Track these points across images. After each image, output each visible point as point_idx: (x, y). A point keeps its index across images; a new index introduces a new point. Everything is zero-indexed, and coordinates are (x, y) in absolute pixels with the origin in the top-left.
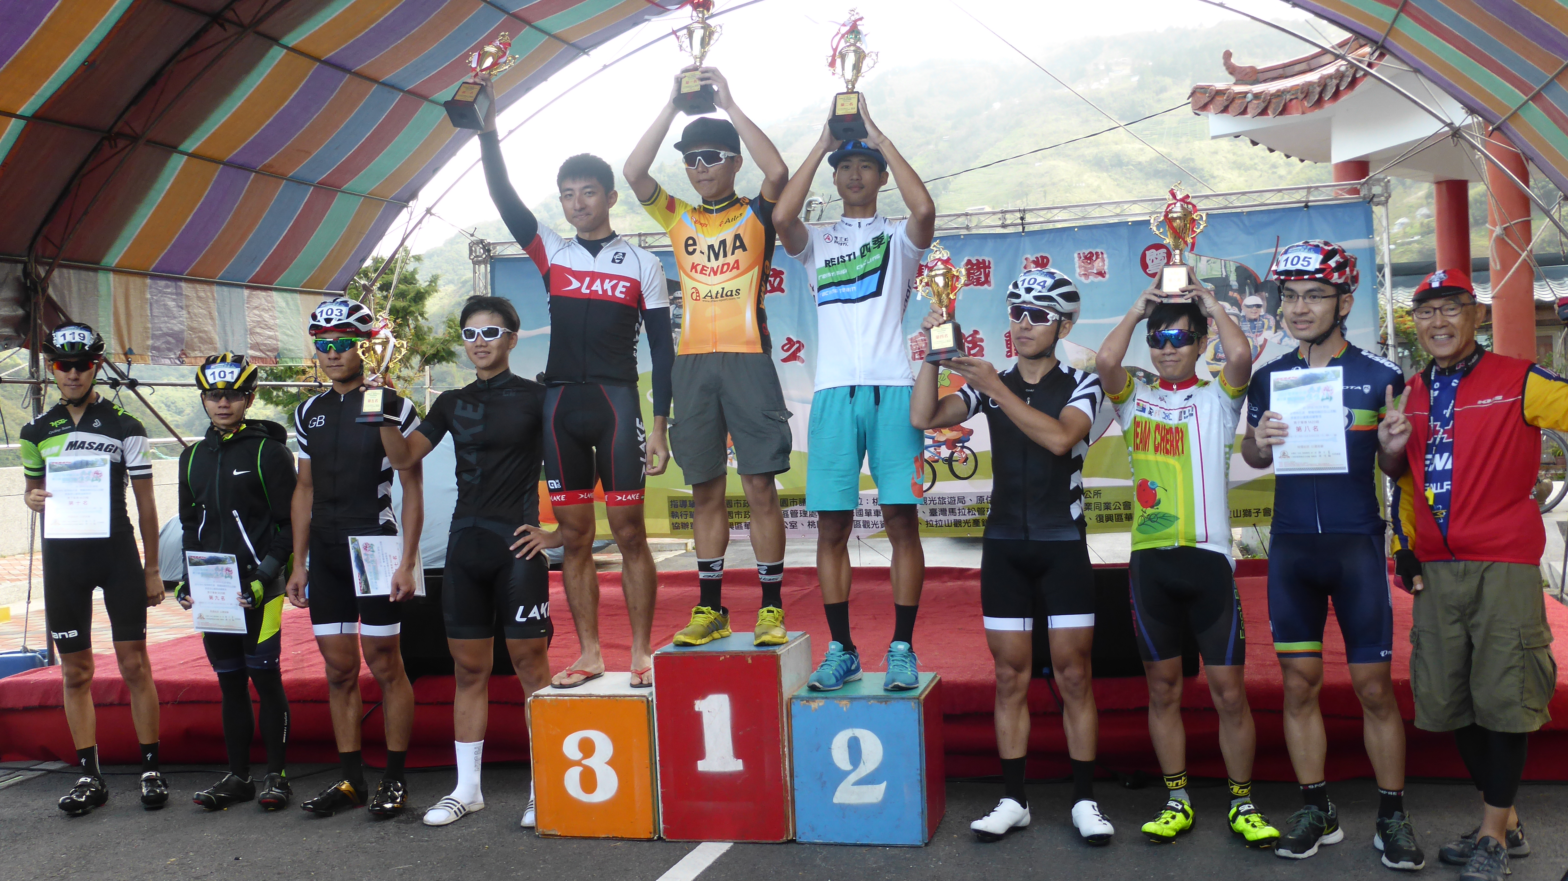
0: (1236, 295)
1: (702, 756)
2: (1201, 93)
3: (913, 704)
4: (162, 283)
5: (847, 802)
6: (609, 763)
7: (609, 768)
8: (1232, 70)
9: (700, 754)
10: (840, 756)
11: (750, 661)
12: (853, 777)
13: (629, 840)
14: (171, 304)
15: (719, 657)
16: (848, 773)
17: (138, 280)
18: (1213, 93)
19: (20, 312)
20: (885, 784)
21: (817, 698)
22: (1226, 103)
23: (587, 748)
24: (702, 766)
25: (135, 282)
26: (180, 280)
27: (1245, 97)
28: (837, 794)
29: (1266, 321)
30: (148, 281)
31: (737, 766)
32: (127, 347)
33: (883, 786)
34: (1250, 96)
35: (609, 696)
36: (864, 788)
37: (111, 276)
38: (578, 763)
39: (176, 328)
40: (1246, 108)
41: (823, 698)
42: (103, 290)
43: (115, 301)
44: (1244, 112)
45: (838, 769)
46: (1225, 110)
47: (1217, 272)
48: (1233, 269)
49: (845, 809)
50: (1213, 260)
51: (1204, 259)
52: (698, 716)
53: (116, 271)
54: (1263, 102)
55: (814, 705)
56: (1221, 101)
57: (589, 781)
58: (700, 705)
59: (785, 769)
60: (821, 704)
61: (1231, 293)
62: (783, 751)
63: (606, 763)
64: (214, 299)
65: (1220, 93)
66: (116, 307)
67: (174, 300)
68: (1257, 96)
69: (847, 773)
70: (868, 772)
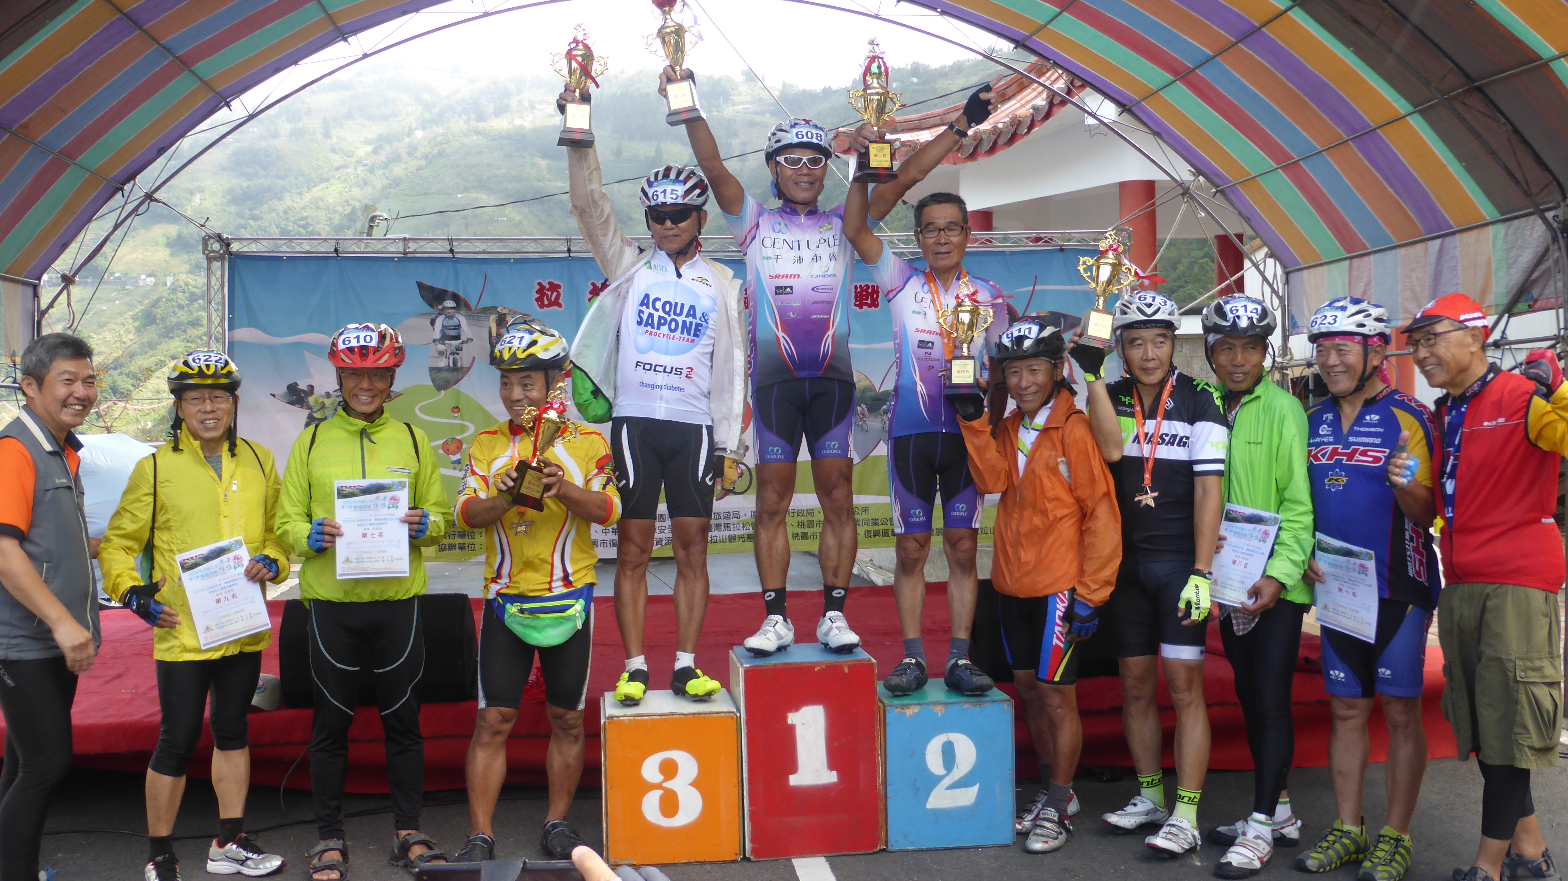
1: (793, 769)
3: (1006, 706)
5: (940, 806)
6: (695, 784)
7: (693, 790)
10: (934, 761)
11: (846, 670)
12: (946, 782)
13: (715, 863)
15: (814, 667)
20: (977, 786)
21: (911, 705)
23: (669, 769)
24: (794, 780)
28: (931, 799)
31: (831, 777)
35: (694, 714)
36: (957, 792)
38: (658, 786)
41: (916, 704)
45: (933, 774)
49: (938, 813)
52: (792, 728)
55: (909, 712)
57: (670, 804)
58: (793, 718)
59: (879, 778)
60: (916, 711)
62: (878, 760)
63: (690, 784)
69: (940, 778)
70: (962, 775)
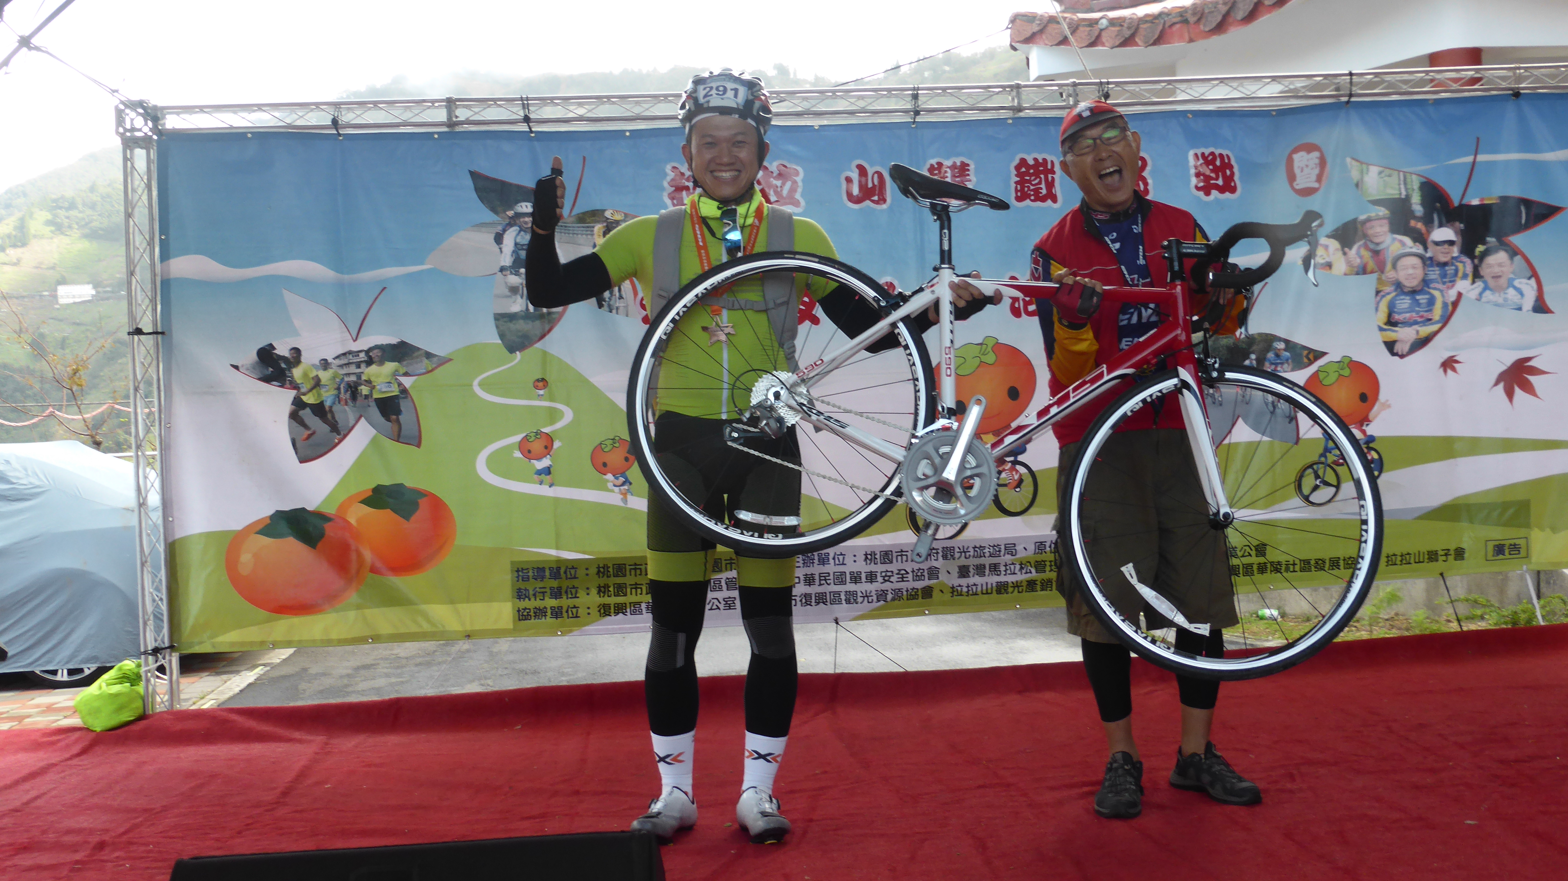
0: (1420, 225)
2: (1025, 21)
18: (1040, 22)
22: (1063, 34)
27: (1095, 26)
29: (1460, 266)
34: (1104, 22)
40: (1099, 37)
44: (1096, 43)
46: (1063, 43)
47: (1393, 189)
48: (1416, 186)
50: (1387, 172)
51: (1374, 170)
54: (1125, 30)
56: (1054, 32)
61: (1413, 223)
65: (1050, 19)
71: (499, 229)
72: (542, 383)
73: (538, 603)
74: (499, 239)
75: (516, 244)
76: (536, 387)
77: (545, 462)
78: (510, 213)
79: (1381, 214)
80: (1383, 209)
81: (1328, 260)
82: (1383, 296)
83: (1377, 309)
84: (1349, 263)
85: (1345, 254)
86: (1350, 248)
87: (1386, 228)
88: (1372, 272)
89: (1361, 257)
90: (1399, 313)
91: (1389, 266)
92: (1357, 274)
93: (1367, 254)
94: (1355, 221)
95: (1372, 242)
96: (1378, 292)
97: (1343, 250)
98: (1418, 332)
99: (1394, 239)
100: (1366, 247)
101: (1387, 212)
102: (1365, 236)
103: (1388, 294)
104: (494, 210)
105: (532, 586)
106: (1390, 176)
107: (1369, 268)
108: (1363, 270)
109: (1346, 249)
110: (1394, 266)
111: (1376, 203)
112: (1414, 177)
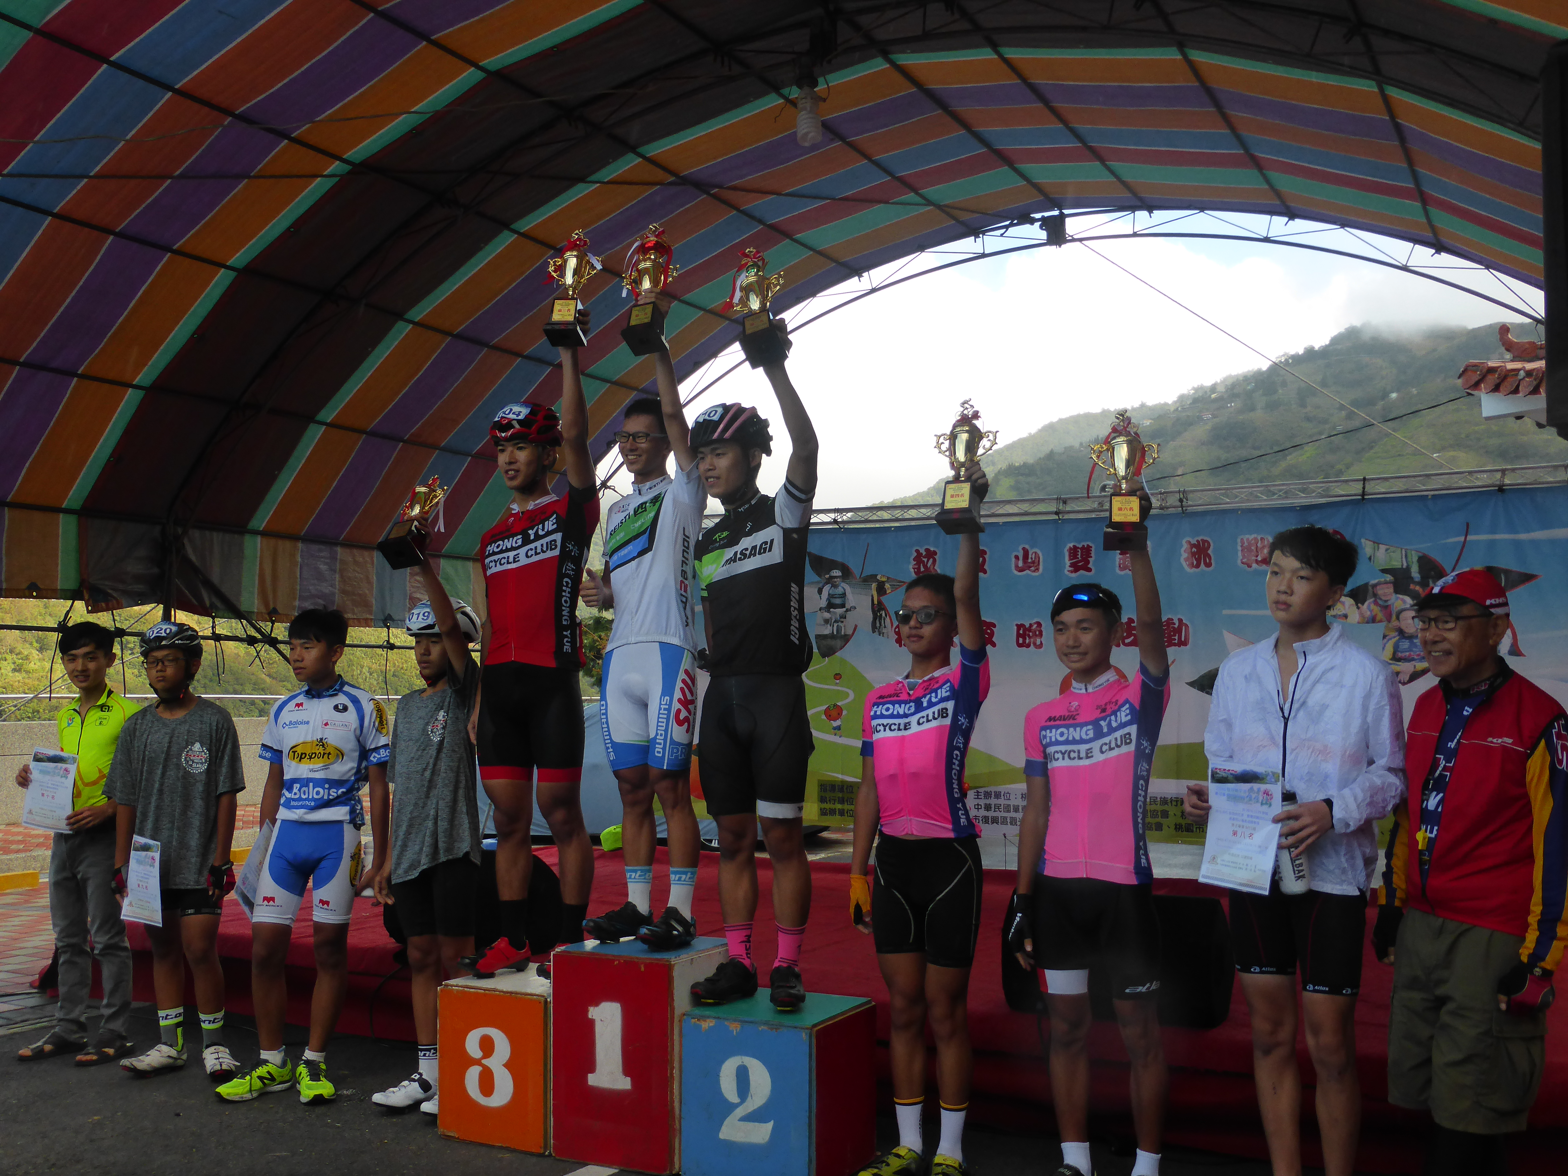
0: (1418, 588)
1: (592, 1068)
2: (1472, 371)
3: (804, 1034)
4: (315, 547)
5: (733, 1139)
6: (506, 1065)
7: (506, 1070)
8: (1509, 346)
9: (590, 1066)
10: (728, 1087)
11: (643, 969)
12: (740, 1112)
13: (522, 1152)
14: (323, 567)
15: (613, 961)
16: (736, 1106)
17: (288, 544)
18: (1485, 370)
19: (156, 570)
20: (772, 1123)
21: (709, 1017)
22: (1498, 381)
23: (487, 1046)
24: (593, 1080)
25: (285, 546)
26: (336, 544)
27: (1517, 375)
28: (724, 1128)
30: (300, 545)
31: (624, 1084)
32: (271, 607)
33: (770, 1125)
34: (1522, 373)
35: (511, 993)
36: (751, 1125)
37: (259, 538)
38: (478, 1062)
39: (327, 591)
40: (1518, 386)
41: (715, 1018)
42: (248, 552)
43: (261, 564)
44: (1516, 391)
45: (726, 1100)
46: (1496, 389)
47: (1397, 562)
48: (1415, 559)
49: (729, 1145)
50: (1392, 549)
51: (1383, 548)
52: (591, 1024)
53: (264, 534)
54: (1535, 380)
55: (706, 1025)
56: (1492, 379)
57: (487, 1083)
58: (594, 1013)
59: (672, 1093)
60: (711, 1024)
61: (1412, 586)
62: (672, 1074)
63: (504, 1065)
64: (373, 563)
65: (1492, 370)
66: (261, 570)
67: (326, 564)
68: (1529, 373)
69: (733, 1107)
70: (755, 1107)
71: (821, 585)
72: (838, 676)
73: (832, 806)
74: (820, 591)
75: (829, 594)
76: (835, 678)
77: (838, 723)
78: (827, 576)
79: (1388, 579)
80: (1389, 576)
81: (1344, 612)
82: (1391, 639)
83: (1383, 649)
84: (1362, 615)
85: (1358, 608)
86: (1363, 604)
87: (1392, 590)
88: (1381, 621)
89: (1371, 611)
90: (1402, 652)
91: (1394, 617)
92: (1367, 622)
93: (1376, 609)
94: (1366, 585)
95: (1381, 599)
96: (1384, 637)
97: (1357, 604)
98: (1415, 666)
99: (1397, 598)
100: (1376, 603)
101: (1392, 578)
102: (1375, 595)
103: (1394, 637)
104: (820, 576)
105: (828, 795)
106: (1393, 552)
107: (1378, 618)
108: (1373, 620)
109: (1359, 605)
110: (1398, 618)
111: (1384, 571)
112: (1413, 552)
